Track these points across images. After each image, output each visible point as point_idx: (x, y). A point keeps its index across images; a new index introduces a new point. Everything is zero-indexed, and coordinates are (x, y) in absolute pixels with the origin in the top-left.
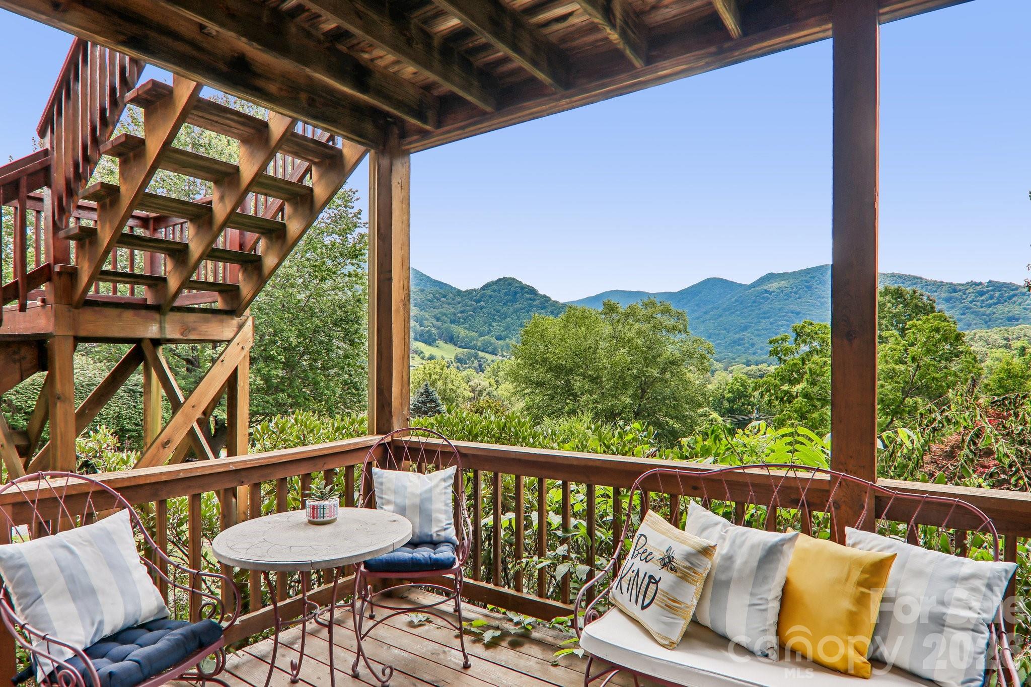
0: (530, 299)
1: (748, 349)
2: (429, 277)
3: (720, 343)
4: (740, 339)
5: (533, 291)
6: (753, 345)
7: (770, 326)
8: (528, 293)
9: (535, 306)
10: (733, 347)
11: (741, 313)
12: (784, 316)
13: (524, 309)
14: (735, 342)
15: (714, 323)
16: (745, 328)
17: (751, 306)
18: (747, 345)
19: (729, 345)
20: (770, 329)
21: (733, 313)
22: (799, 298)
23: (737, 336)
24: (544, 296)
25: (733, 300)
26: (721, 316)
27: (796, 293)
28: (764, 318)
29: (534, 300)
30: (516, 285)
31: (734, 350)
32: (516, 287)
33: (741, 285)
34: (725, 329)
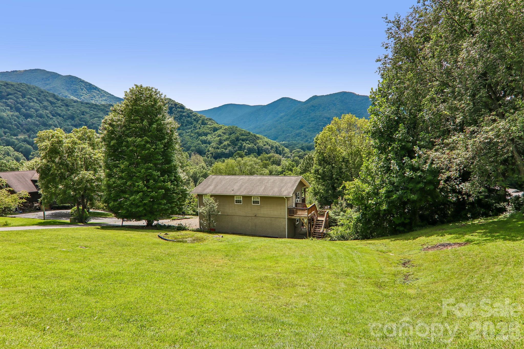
0: (181, 112)
1: (304, 138)
2: (113, 95)
3: (289, 136)
4: (299, 133)
5: (182, 107)
6: (306, 136)
7: (314, 126)
8: (180, 108)
9: (184, 116)
10: (296, 137)
11: (300, 118)
12: (322, 120)
13: (177, 117)
14: (297, 135)
15: (286, 124)
16: (302, 127)
17: (305, 114)
18: (303, 136)
19: (294, 136)
20: (315, 127)
21: (296, 118)
22: (330, 110)
23: (298, 131)
24: (189, 110)
25: (296, 110)
26: (289, 120)
27: (328, 107)
28: (312, 121)
29: (184, 112)
30: (172, 103)
31: (296, 139)
32: (172, 104)
33: (300, 102)
34: (292, 127)
